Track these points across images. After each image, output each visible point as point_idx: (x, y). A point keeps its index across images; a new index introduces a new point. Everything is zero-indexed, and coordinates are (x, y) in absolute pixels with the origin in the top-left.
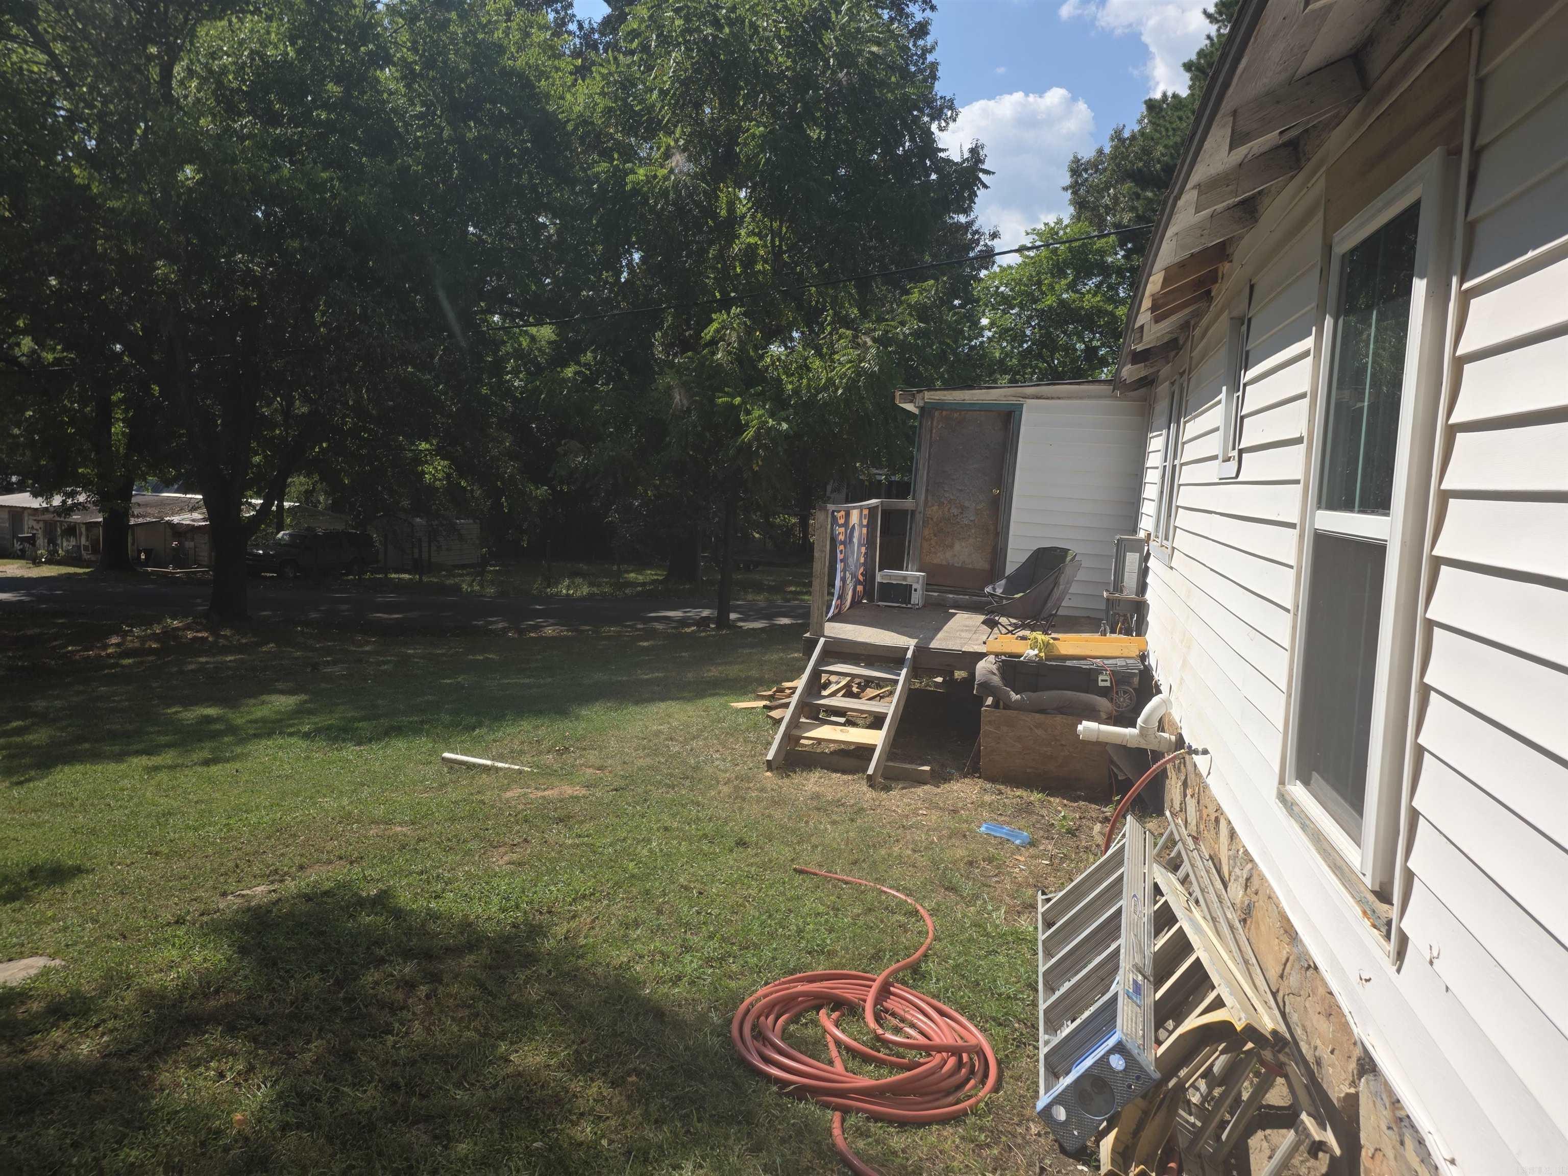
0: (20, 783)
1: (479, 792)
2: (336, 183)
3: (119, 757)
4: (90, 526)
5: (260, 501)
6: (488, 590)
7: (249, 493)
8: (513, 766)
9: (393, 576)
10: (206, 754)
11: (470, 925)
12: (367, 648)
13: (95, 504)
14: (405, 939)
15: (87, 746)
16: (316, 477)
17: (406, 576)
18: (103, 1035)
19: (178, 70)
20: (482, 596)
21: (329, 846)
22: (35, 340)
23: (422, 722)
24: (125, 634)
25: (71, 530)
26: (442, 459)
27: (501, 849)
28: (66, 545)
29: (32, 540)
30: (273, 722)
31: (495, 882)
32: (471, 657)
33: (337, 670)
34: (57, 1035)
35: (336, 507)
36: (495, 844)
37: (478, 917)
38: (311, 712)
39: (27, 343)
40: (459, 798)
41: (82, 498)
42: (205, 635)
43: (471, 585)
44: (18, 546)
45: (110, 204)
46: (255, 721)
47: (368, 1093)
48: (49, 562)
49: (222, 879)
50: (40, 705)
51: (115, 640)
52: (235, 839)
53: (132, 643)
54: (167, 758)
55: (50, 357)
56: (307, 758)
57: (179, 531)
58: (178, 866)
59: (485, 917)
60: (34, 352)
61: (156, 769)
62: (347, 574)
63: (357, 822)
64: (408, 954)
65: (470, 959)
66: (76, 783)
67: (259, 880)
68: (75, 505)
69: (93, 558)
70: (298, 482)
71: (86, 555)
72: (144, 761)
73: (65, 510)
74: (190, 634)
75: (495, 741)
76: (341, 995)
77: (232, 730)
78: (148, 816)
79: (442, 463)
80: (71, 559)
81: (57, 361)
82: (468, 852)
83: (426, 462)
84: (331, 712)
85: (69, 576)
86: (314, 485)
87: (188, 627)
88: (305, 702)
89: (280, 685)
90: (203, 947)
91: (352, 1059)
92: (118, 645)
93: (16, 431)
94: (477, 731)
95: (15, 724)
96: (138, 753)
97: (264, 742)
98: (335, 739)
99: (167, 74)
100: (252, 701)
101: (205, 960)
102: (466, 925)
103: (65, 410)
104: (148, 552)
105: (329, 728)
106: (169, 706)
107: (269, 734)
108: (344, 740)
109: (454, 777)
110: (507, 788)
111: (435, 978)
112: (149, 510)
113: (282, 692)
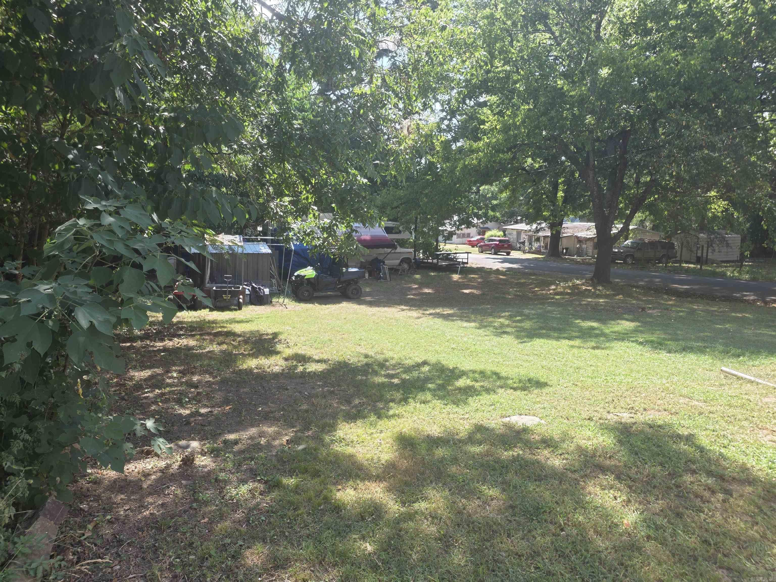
0: (522, 343)
1: (746, 394)
2: (679, 57)
3: (558, 339)
4: (545, 237)
5: (622, 226)
6: (744, 276)
7: (615, 222)
8: (768, 384)
9: (684, 265)
10: (593, 344)
11: (748, 469)
12: (671, 303)
13: (548, 228)
14: (707, 465)
15: (544, 331)
16: (647, 213)
17: (692, 266)
18: (563, 459)
19: (604, 22)
20: (739, 279)
21: (659, 402)
22: (533, 159)
23: (704, 347)
24: (557, 285)
25: (538, 239)
26: (724, 201)
27: (764, 431)
28: (536, 245)
29: (523, 243)
30: (623, 334)
31: (763, 450)
32: (733, 314)
33: (655, 312)
34: (546, 452)
35: (655, 228)
36: (760, 426)
37: (753, 466)
38: (641, 332)
39: (529, 160)
40: (734, 394)
41: (544, 225)
42: (590, 288)
43: (733, 272)
44: (518, 246)
45: (571, 94)
46: (615, 332)
47: (692, 540)
48: (529, 252)
49: (607, 405)
50: (526, 311)
51: (553, 287)
52: (610, 387)
53: (560, 289)
54: (577, 342)
55: (537, 166)
56: (642, 355)
57: (580, 240)
58: (587, 394)
59: (758, 468)
60: (532, 164)
61: (572, 347)
62: (659, 263)
63: (672, 393)
64: (710, 474)
65: (749, 489)
66: (541, 347)
67: (624, 410)
68: (541, 228)
69: (545, 251)
70: (639, 216)
71: (542, 250)
72: (567, 342)
73: (537, 231)
74: (584, 288)
75: (753, 366)
76: (673, 482)
77: (603, 335)
78: (571, 367)
79: (723, 203)
80: (538, 252)
81: (541, 167)
82: (742, 427)
83: (714, 202)
84: (652, 334)
85: (536, 258)
86: (646, 217)
87: (583, 284)
88: (639, 326)
89: (626, 316)
90: (602, 435)
91: (681, 517)
92: (554, 290)
93: (522, 198)
94: (741, 358)
95: (518, 318)
96: (565, 338)
97: (620, 343)
98: (656, 348)
99: (599, 26)
100: (613, 322)
101: (604, 441)
102: (744, 469)
103: (543, 188)
104: (567, 249)
105: (652, 342)
106: (576, 319)
107: (623, 340)
108: (660, 349)
109: (729, 382)
110: (766, 396)
111: (728, 492)
112: (569, 230)
113: (627, 320)
